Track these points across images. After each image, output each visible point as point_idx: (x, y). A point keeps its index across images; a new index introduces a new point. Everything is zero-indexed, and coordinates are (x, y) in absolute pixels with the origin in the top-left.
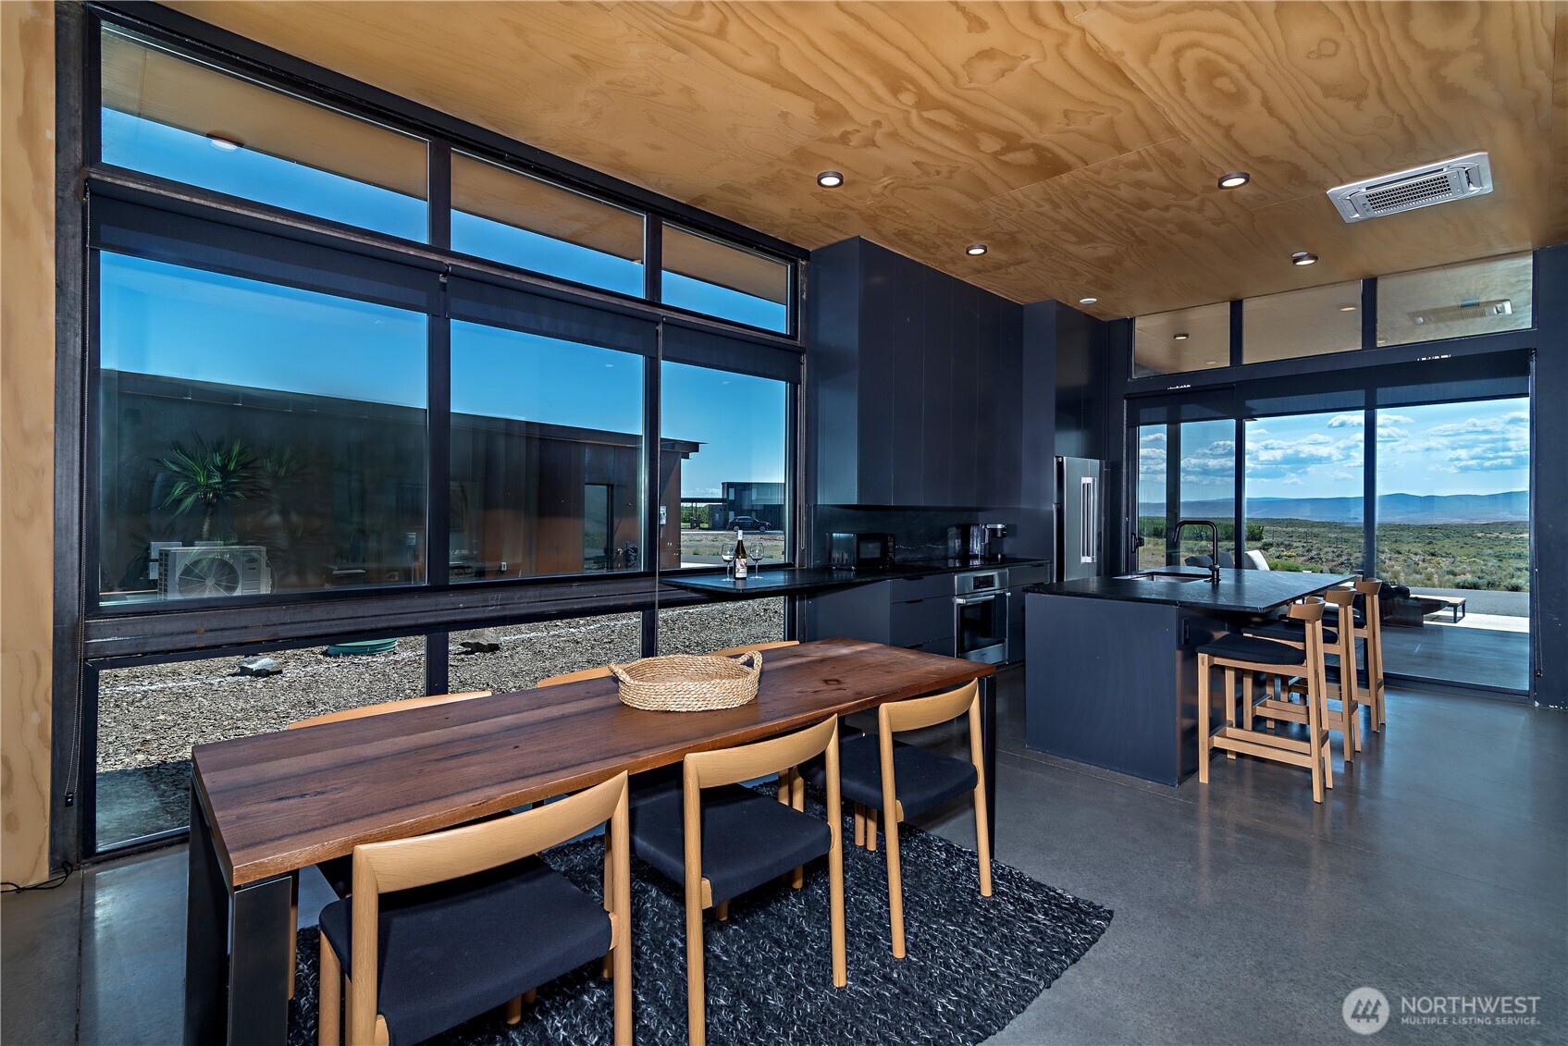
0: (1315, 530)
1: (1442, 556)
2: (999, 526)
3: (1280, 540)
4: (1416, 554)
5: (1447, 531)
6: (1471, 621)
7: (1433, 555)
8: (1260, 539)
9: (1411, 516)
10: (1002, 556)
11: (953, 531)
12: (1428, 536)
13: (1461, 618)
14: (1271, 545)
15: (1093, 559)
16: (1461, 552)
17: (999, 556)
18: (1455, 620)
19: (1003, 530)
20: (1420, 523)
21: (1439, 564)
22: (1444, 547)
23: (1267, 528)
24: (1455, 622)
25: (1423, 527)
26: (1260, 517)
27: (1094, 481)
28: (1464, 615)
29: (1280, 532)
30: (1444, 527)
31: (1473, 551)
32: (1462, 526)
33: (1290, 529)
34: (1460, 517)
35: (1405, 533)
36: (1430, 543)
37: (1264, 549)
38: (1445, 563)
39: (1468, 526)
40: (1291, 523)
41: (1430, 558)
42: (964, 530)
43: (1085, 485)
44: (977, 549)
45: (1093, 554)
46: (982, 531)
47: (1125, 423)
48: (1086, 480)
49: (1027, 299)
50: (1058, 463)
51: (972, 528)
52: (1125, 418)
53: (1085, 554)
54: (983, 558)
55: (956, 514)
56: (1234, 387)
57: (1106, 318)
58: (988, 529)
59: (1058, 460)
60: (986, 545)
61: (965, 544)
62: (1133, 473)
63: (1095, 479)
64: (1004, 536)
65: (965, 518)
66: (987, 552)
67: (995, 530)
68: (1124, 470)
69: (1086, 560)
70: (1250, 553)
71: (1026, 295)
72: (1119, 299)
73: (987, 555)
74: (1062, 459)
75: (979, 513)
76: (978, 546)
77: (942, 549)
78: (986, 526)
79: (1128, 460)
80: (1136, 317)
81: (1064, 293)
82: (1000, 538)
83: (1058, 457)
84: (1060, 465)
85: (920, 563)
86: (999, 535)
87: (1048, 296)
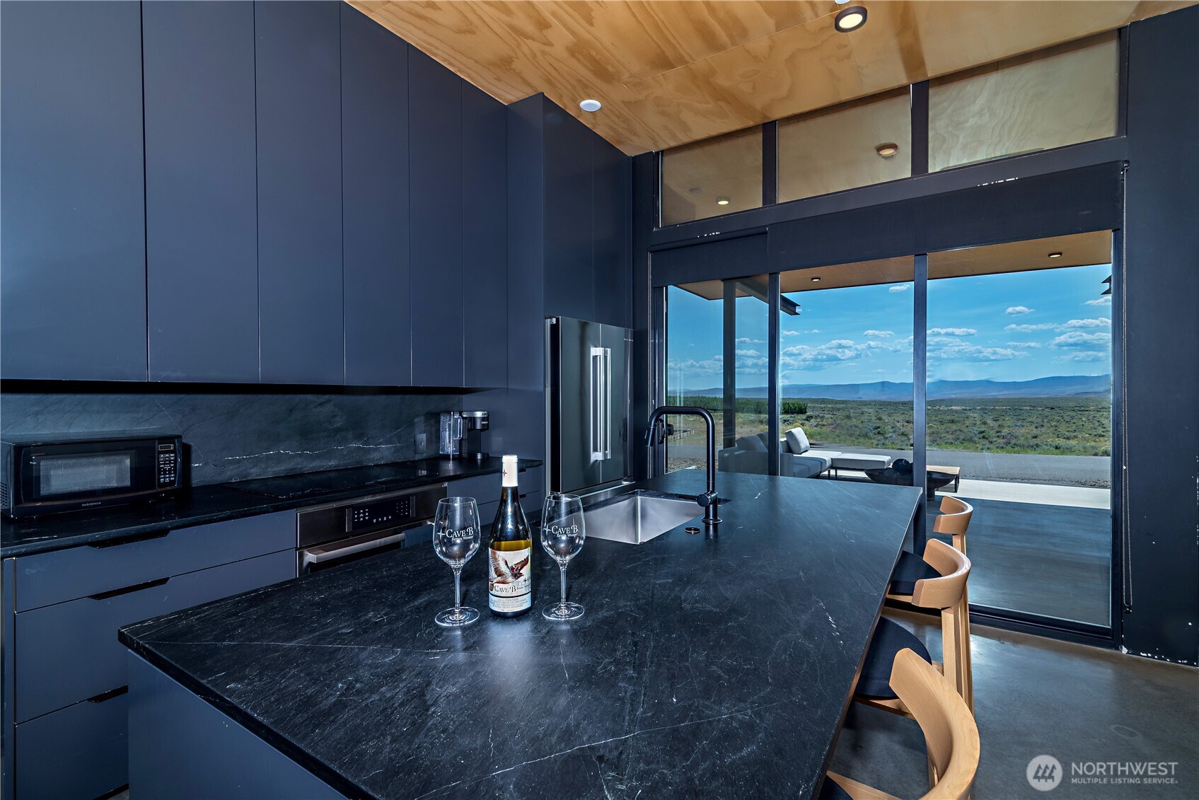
0: (838, 406)
2: (479, 414)
3: (817, 413)
4: (898, 422)
6: (969, 488)
8: (805, 412)
10: (483, 455)
11: (420, 421)
14: (812, 417)
15: (605, 455)
17: (479, 456)
18: (956, 488)
19: (483, 419)
23: (809, 405)
24: (956, 491)
26: (805, 397)
27: (605, 352)
29: (817, 407)
33: (823, 405)
36: (903, 413)
37: (807, 420)
40: (823, 401)
41: (906, 424)
42: (433, 420)
43: (595, 357)
44: (450, 448)
45: (606, 449)
46: (456, 420)
47: (650, 283)
48: (596, 351)
49: (507, 94)
50: (552, 326)
51: (442, 418)
52: (650, 277)
53: (595, 450)
54: (458, 459)
55: (421, 397)
56: (766, 233)
57: (630, 151)
58: (463, 418)
59: (551, 321)
60: (461, 441)
61: (436, 437)
62: (660, 345)
63: (609, 350)
64: (485, 428)
65: (435, 402)
66: (465, 450)
67: (473, 420)
68: (650, 341)
69: (597, 456)
70: (794, 430)
71: (499, 79)
72: (627, 104)
73: (465, 455)
74: (558, 320)
75: (451, 396)
76: (450, 442)
77: (388, 449)
78: (461, 415)
79: (654, 329)
80: (662, 151)
81: (549, 82)
82: (481, 430)
83: (551, 318)
84: (555, 328)
85: (332, 475)
86: (478, 427)
87: (530, 85)
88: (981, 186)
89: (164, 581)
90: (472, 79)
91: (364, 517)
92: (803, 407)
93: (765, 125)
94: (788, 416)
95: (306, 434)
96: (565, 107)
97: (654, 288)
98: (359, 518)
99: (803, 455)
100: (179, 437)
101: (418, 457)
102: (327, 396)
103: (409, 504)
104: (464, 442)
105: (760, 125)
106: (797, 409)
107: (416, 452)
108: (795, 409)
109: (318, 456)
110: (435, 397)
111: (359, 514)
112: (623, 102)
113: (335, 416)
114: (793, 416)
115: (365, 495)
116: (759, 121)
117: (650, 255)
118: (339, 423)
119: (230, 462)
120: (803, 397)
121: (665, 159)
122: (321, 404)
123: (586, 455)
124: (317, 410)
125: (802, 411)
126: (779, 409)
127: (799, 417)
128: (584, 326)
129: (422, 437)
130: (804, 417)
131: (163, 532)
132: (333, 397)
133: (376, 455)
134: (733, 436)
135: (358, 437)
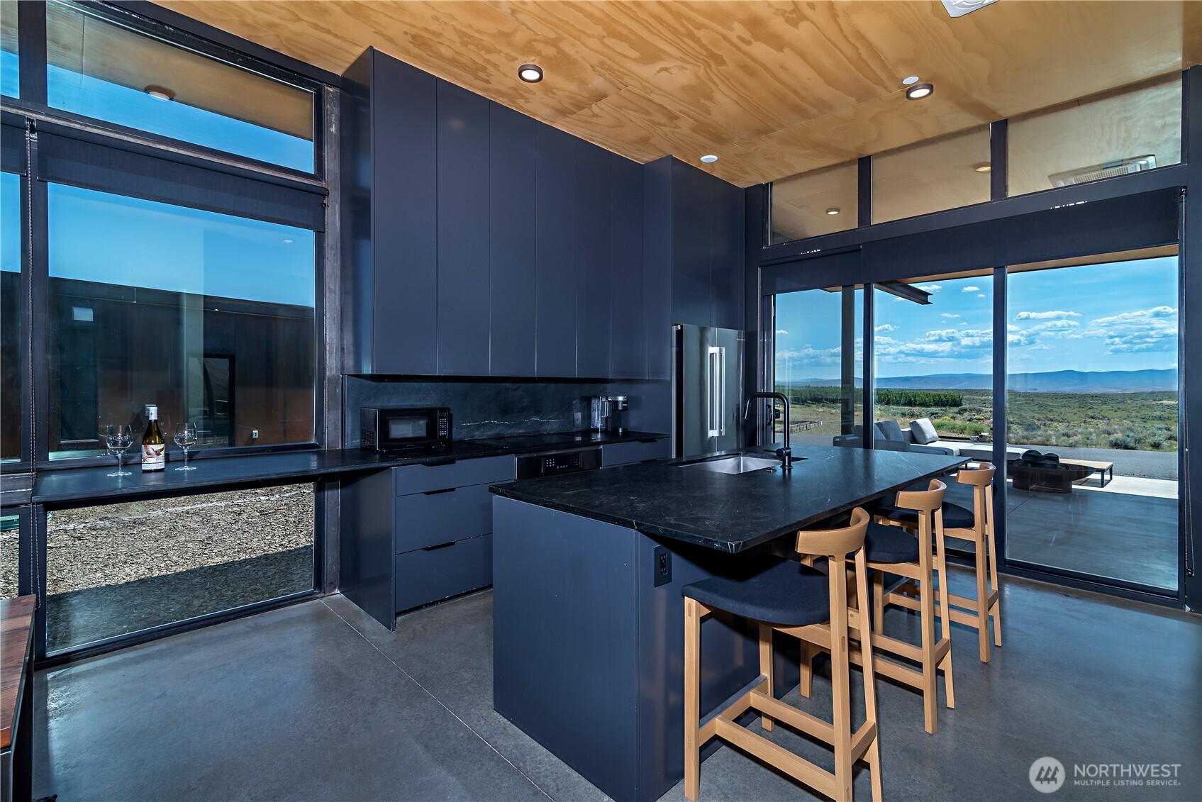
1: (1099, 419)
2: (621, 398)
3: (974, 407)
5: (1104, 399)
6: (1119, 485)
7: (1092, 418)
8: (959, 405)
9: (1077, 387)
10: (624, 430)
12: (1090, 403)
13: (1109, 481)
15: (720, 433)
16: (1115, 415)
17: (620, 430)
18: (1103, 483)
19: (624, 402)
20: (1085, 393)
21: (1097, 425)
22: (1102, 411)
23: (964, 397)
24: (1103, 486)
25: (1087, 396)
26: (960, 388)
27: (721, 351)
28: (1111, 478)
29: (975, 400)
30: (1103, 396)
31: (1125, 414)
32: (1116, 395)
33: (984, 397)
34: (1115, 388)
35: (1072, 401)
36: (1091, 409)
37: (960, 414)
38: (1102, 425)
39: (1121, 395)
42: (586, 403)
43: (712, 355)
44: (598, 423)
45: (720, 428)
46: (603, 403)
47: (759, 291)
48: (712, 350)
49: (642, 157)
50: (678, 331)
51: (593, 401)
52: (759, 287)
53: (712, 428)
54: (604, 432)
55: (578, 386)
56: (860, 250)
57: (742, 185)
58: (609, 401)
59: (677, 328)
60: (607, 418)
61: (588, 417)
62: (769, 343)
63: (724, 349)
64: (625, 409)
65: (586, 389)
66: (609, 425)
67: (616, 403)
68: (760, 340)
69: (713, 433)
70: (919, 421)
71: (638, 150)
72: (739, 156)
73: (609, 429)
74: (682, 327)
75: (600, 385)
76: (598, 420)
77: (556, 423)
78: (607, 399)
79: (763, 330)
80: (771, 183)
81: (677, 148)
82: (621, 411)
83: (677, 325)
84: (680, 333)
85: (521, 439)
86: (620, 408)
87: (661, 151)
88: (1054, 209)
89: (453, 490)
90: (618, 152)
91: (552, 464)
92: (958, 399)
93: (860, 159)
94: (937, 409)
95: (506, 411)
96: (689, 161)
97: (763, 296)
98: (549, 464)
99: (929, 445)
100: (449, 409)
101: (575, 430)
102: (519, 384)
103: (578, 458)
104: (609, 419)
105: (855, 160)
106: (950, 401)
107: (573, 426)
108: (947, 401)
109: (512, 426)
110: (588, 385)
111: (549, 462)
112: (735, 154)
113: (522, 398)
114: (944, 408)
115: (552, 450)
116: (855, 156)
117: (759, 269)
118: (526, 403)
119: (465, 427)
120: (958, 388)
121: (774, 187)
122: (514, 390)
123: (703, 432)
124: (512, 394)
125: (956, 403)
126: (874, 397)
127: (951, 411)
128: (703, 330)
129: (578, 415)
130: (956, 409)
131: (452, 462)
132: (522, 384)
133: (548, 427)
134: (851, 423)
135: (538, 413)
